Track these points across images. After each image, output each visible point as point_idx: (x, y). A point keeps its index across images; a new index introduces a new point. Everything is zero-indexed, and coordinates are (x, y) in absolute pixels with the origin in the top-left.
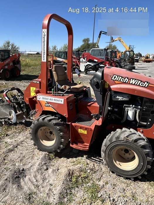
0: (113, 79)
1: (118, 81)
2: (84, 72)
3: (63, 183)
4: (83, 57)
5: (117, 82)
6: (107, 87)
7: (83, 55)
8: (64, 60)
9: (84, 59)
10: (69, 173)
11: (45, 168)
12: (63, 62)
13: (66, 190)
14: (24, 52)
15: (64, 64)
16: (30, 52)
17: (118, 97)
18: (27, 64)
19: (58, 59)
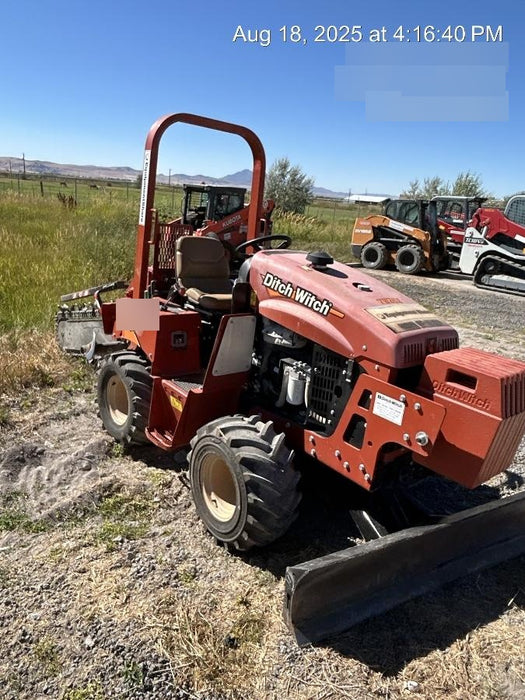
0: (265, 283)
1: (273, 289)
2: (473, 274)
3: (80, 497)
4: (476, 223)
5: (272, 293)
6: (254, 303)
7: (477, 216)
8: (411, 229)
9: (479, 229)
10: (111, 485)
11: (84, 466)
12: (406, 235)
13: (76, 511)
14: (346, 195)
15: (406, 244)
16: (366, 195)
17: (273, 335)
18: (309, 233)
19: (394, 225)
